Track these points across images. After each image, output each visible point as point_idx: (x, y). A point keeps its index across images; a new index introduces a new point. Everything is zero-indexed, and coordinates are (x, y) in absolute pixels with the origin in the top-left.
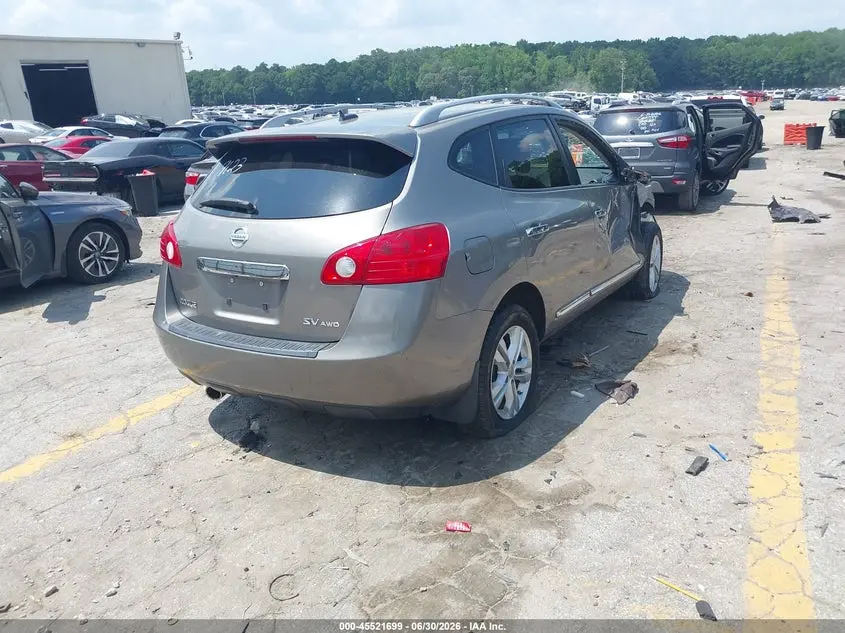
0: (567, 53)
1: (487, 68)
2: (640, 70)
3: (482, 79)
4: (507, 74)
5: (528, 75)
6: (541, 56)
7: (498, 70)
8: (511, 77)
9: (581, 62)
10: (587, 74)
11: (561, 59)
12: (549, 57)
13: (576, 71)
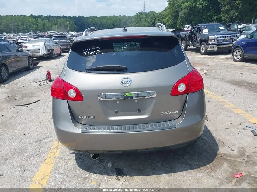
0: (48, 19)
1: (20, 24)
2: (72, 25)
3: (19, 27)
4: (28, 25)
5: (36, 26)
6: (39, 20)
7: (25, 24)
8: (30, 27)
9: (53, 22)
10: (56, 26)
11: (46, 21)
12: (42, 20)
13: (52, 25)
